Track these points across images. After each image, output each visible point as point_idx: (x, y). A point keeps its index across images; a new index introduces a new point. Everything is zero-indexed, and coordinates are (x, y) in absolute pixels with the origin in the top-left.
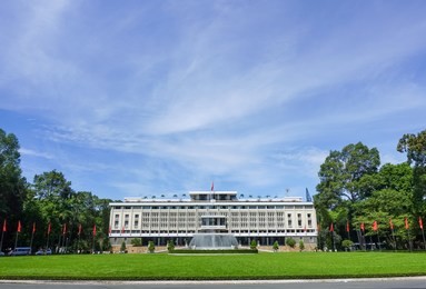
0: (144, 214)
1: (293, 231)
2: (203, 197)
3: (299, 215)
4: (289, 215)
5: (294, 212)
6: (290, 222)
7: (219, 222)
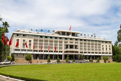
0: (34, 40)
1: (104, 53)
2: (63, 33)
3: (106, 46)
4: (103, 45)
5: (105, 44)
6: (103, 49)
7: (74, 47)
